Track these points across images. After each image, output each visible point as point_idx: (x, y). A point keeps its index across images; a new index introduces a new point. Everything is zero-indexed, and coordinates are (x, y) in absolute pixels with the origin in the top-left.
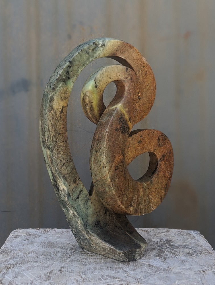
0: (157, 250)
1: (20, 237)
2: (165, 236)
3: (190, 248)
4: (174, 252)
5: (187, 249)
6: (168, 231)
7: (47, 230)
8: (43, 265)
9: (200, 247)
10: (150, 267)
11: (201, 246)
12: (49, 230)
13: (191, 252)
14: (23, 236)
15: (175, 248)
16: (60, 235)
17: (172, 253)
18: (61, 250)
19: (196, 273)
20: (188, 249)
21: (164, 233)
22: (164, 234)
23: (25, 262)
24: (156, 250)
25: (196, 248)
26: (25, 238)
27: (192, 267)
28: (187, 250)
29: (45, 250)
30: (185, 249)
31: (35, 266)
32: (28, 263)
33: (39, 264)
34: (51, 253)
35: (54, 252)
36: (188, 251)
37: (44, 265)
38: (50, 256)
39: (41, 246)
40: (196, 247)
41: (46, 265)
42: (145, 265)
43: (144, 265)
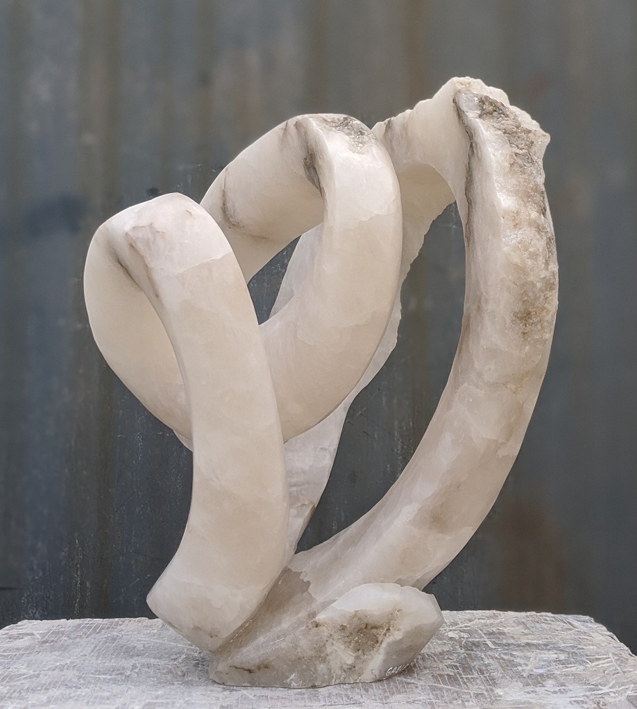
0: (459, 656)
1: (26, 638)
2: (486, 625)
3: (562, 650)
4: (512, 658)
5: (551, 652)
6: (495, 616)
7: (117, 623)
8: (95, 695)
9: (591, 647)
10: (434, 690)
11: (593, 645)
12: (124, 622)
13: (562, 657)
14: (38, 635)
15: (516, 650)
16: (155, 631)
17: (504, 660)
18: (158, 660)
19: (575, 701)
20: (556, 652)
21: (484, 619)
22: (483, 621)
23: (39, 688)
24: (455, 655)
25: (579, 649)
26: (44, 637)
27: (563, 687)
28: (553, 655)
29: (105, 663)
30: (546, 652)
31: (71, 695)
32: (48, 689)
33: (82, 692)
34: (124, 669)
35: (134, 667)
36: (556, 656)
37: (100, 694)
38: (121, 674)
39: (92, 654)
40: (580, 646)
41: (106, 694)
42: (420, 688)
43: (417, 687)
